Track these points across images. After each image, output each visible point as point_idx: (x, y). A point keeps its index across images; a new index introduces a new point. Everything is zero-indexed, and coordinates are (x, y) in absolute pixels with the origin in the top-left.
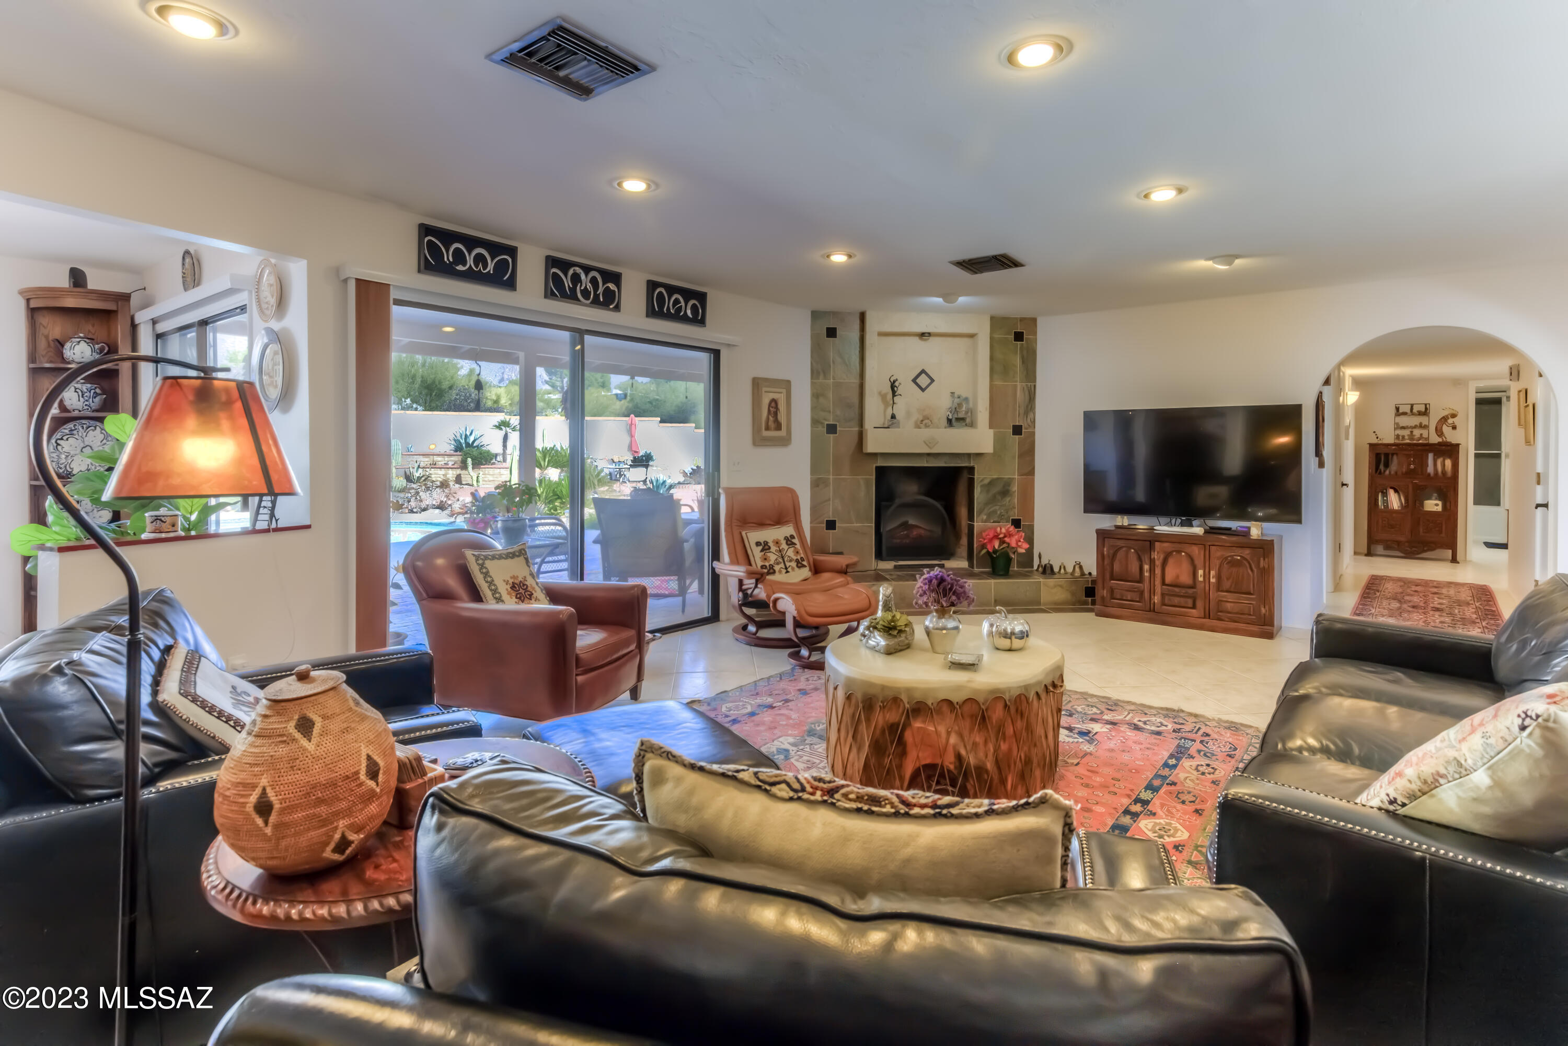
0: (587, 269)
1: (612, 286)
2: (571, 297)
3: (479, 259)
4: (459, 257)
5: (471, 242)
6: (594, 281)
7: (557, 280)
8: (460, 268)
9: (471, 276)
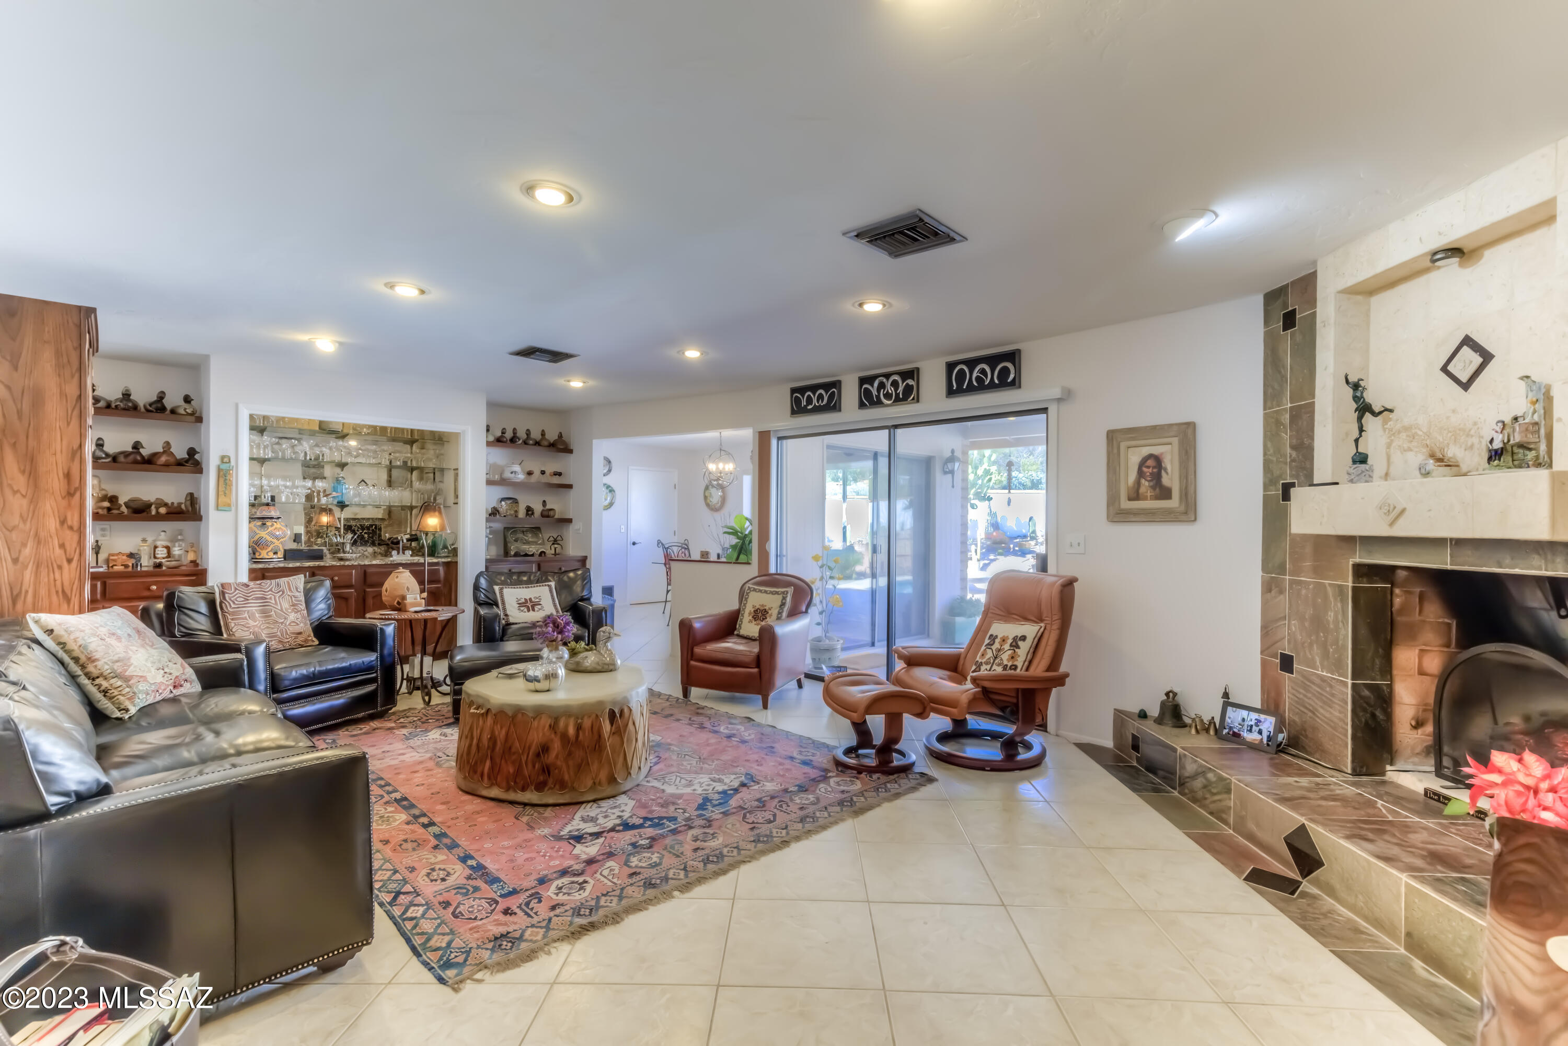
0: (887, 376)
1: (910, 382)
2: (879, 403)
3: (820, 397)
4: (809, 400)
5: (814, 388)
6: (895, 384)
7: (868, 393)
8: (810, 407)
9: (818, 410)
